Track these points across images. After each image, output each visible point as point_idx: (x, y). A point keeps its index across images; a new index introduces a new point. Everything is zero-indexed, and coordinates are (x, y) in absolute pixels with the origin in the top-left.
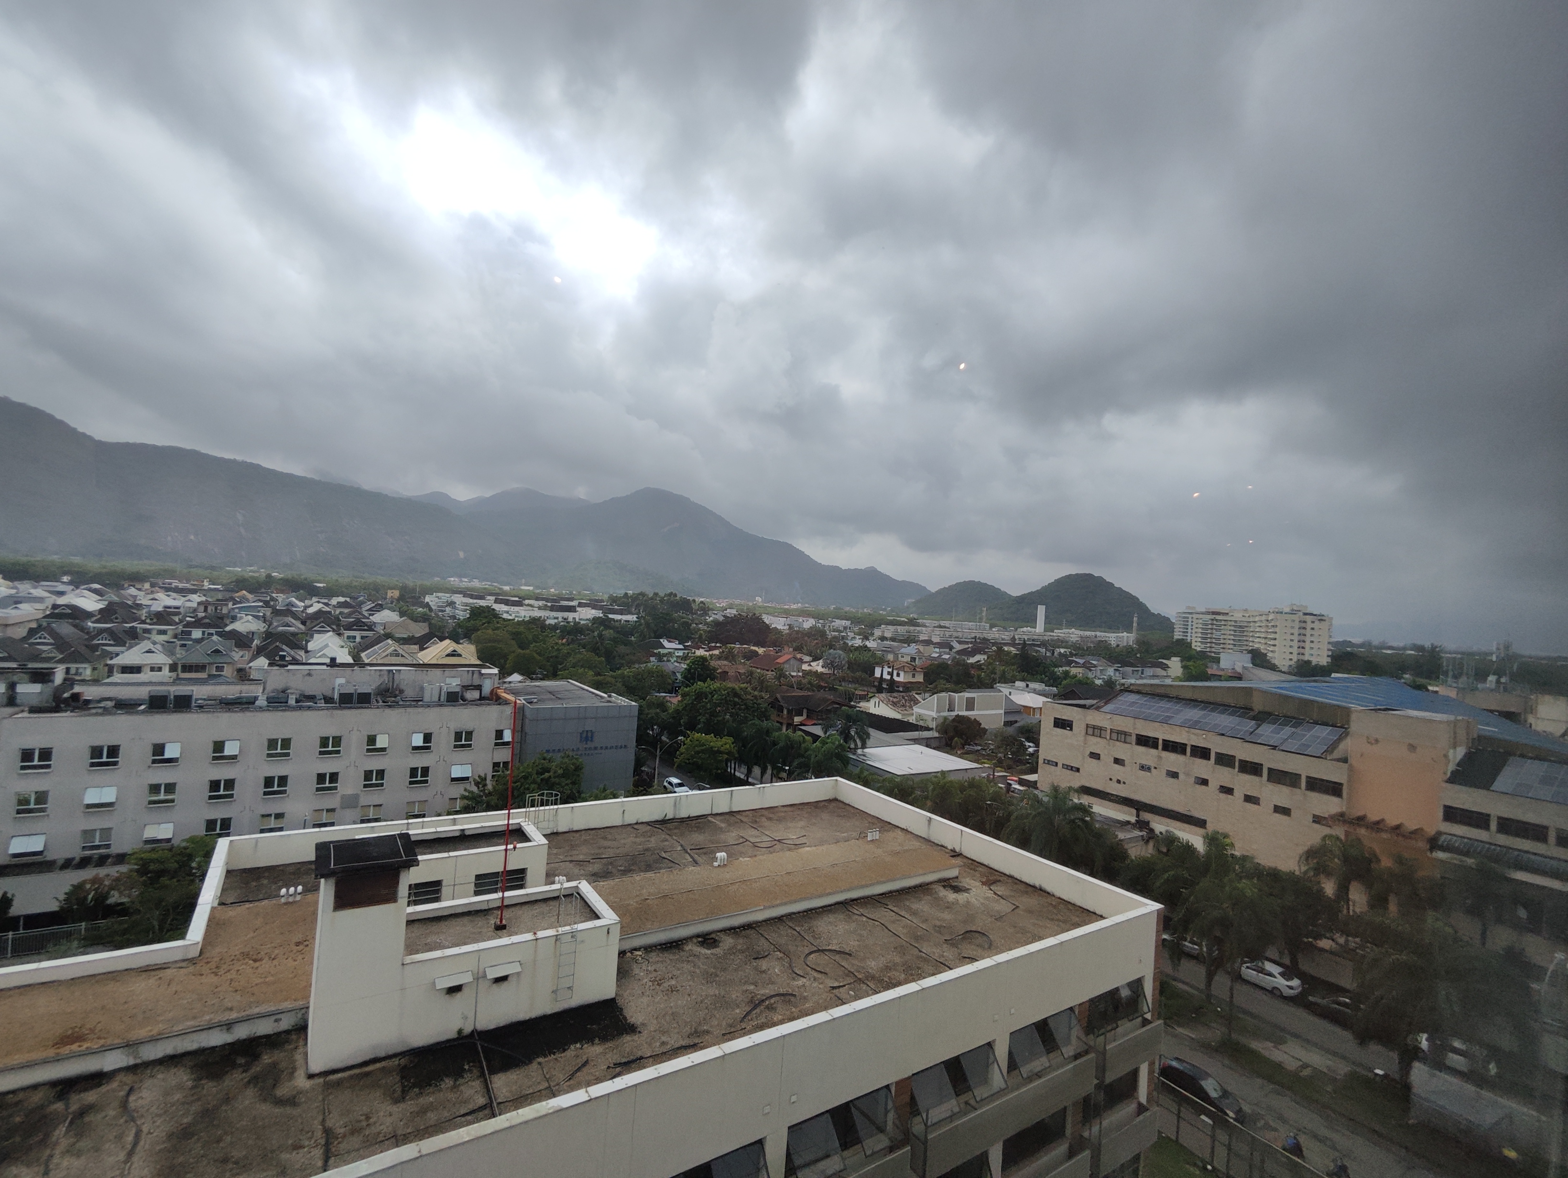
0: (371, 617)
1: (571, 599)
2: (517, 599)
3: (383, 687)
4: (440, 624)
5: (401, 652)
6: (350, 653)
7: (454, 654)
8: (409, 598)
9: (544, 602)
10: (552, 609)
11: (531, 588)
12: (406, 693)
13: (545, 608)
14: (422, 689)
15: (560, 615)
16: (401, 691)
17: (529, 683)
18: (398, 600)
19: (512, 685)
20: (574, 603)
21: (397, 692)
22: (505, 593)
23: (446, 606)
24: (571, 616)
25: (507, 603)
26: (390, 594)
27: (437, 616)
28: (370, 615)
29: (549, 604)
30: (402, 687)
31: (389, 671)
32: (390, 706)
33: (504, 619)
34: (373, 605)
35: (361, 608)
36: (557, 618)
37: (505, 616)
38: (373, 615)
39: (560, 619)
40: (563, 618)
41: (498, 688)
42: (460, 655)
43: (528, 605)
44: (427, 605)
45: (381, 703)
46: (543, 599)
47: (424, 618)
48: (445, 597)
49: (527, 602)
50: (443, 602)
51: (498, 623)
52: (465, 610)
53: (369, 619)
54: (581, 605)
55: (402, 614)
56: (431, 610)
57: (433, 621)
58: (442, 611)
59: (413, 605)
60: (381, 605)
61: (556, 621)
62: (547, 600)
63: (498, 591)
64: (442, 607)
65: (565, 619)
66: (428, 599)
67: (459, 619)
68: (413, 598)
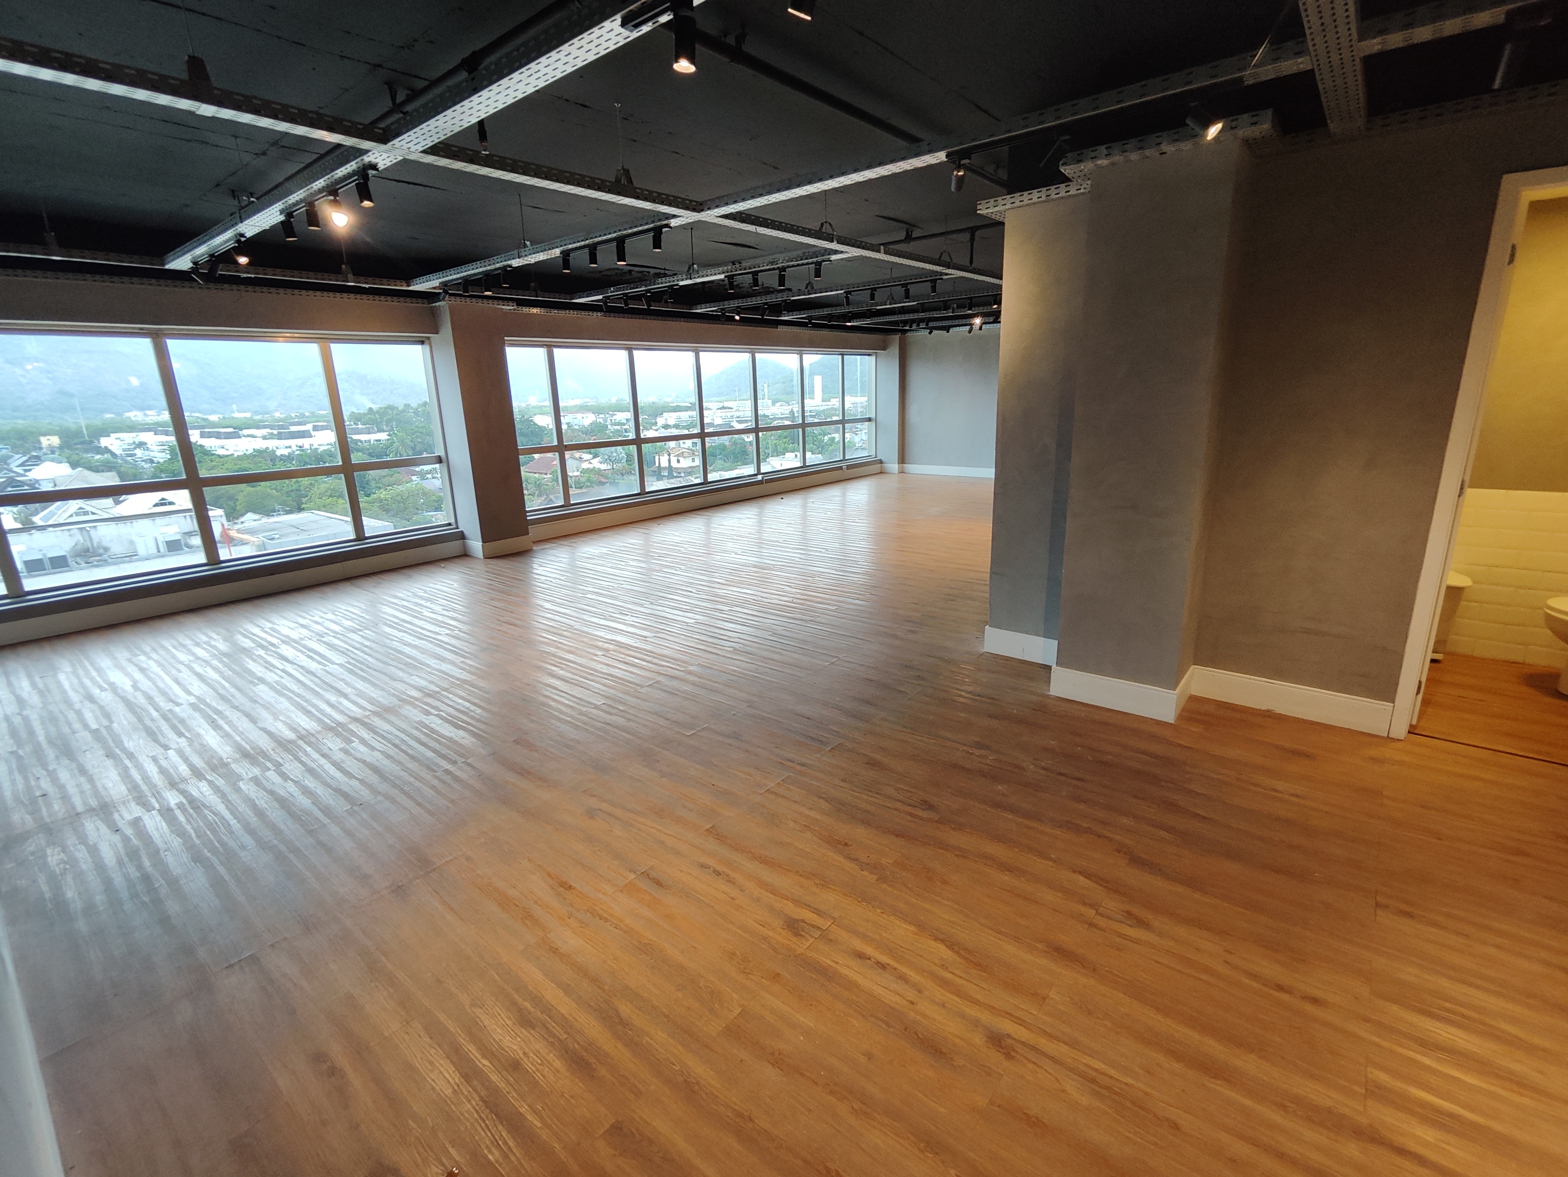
0: (27, 474)
1: (304, 423)
3: (79, 547)
4: (134, 471)
5: (89, 509)
6: (15, 519)
7: (163, 503)
8: (76, 444)
9: (268, 430)
11: (248, 415)
12: (112, 550)
13: (271, 437)
14: (132, 543)
15: (294, 443)
16: (106, 549)
17: (265, 520)
18: (61, 448)
19: (245, 525)
20: (309, 427)
21: (101, 551)
22: (214, 425)
23: (135, 448)
24: (306, 443)
25: (218, 436)
26: (45, 441)
27: (126, 462)
28: (26, 471)
29: (275, 432)
30: (105, 543)
31: (81, 529)
32: (97, 566)
33: (219, 456)
34: (25, 458)
35: (8, 464)
36: (290, 447)
38: (30, 470)
43: (248, 436)
44: (107, 450)
45: (84, 565)
46: (265, 427)
47: (107, 467)
48: (129, 438)
49: (245, 432)
50: (129, 444)
52: (163, 451)
53: (26, 476)
55: (74, 465)
56: (113, 455)
57: (123, 469)
58: (131, 455)
59: (87, 451)
60: (38, 458)
63: (203, 423)
64: (129, 450)
65: (300, 447)
66: (104, 442)
67: (158, 463)
68: (82, 443)
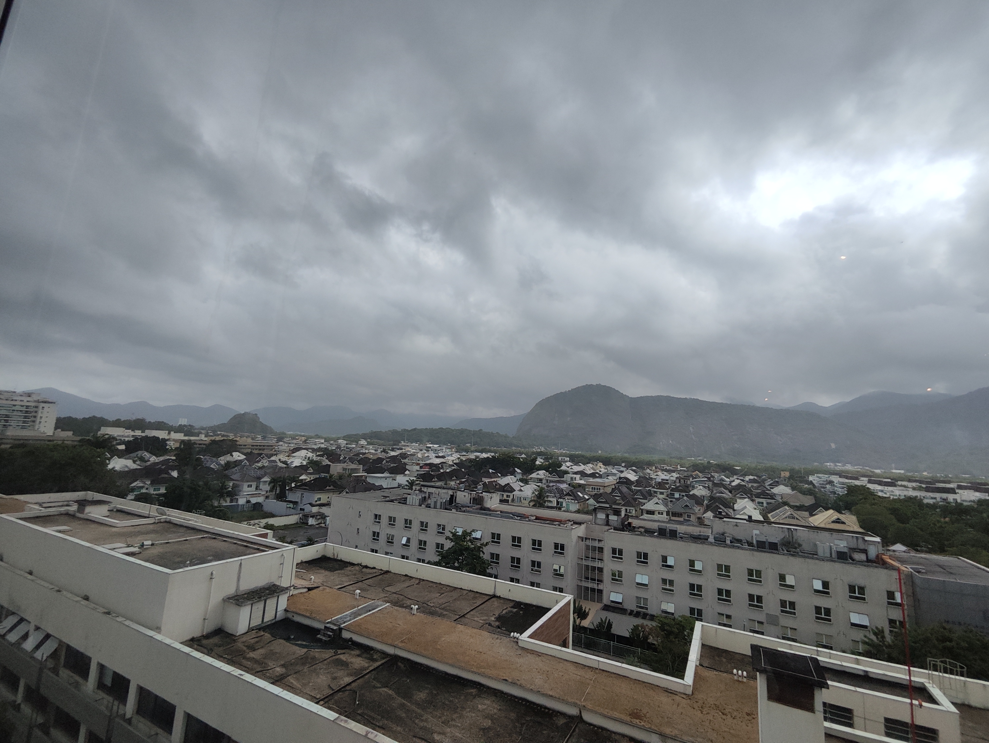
0: (772, 490)
1: (949, 482)
2: (889, 480)
3: (785, 539)
4: (823, 497)
5: (796, 515)
6: (760, 513)
7: (838, 521)
8: (797, 477)
9: (918, 484)
10: (927, 490)
11: (902, 472)
12: (803, 547)
13: (920, 489)
14: (815, 545)
15: (938, 495)
16: (800, 545)
17: (913, 554)
18: (789, 478)
19: (897, 553)
20: (951, 486)
21: (796, 545)
22: (878, 476)
23: (827, 484)
24: (951, 497)
25: (880, 483)
26: (783, 474)
27: (820, 491)
28: (771, 488)
29: (924, 486)
30: (800, 542)
31: (788, 529)
32: (793, 555)
33: (879, 496)
34: (772, 482)
35: (764, 484)
36: (935, 498)
37: (880, 494)
38: (773, 488)
39: (938, 499)
40: (941, 498)
41: (883, 554)
42: (843, 523)
43: (901, 486)
44: (811, 483)
45: (786, 552)
46: (916, 481)
47: (810, 492)
48: (825, 477)
49: (900, 483)
50: (824, 481)
51: (874, 499)
52: (843, 488)
53: (771, 491)
54: (960, 487)
55: (793, 489)
56: (814, 485)
57: (818, 495)
58: (824, 488)
59: (801, 482)
60: (777, 482)
61: (934, 501)
62: (921, 482)
63: (870, 474)
64: (823, 484)
65: (944, 499)
66: (811, 478)
67: (839, 494)
68: (800, 477)
